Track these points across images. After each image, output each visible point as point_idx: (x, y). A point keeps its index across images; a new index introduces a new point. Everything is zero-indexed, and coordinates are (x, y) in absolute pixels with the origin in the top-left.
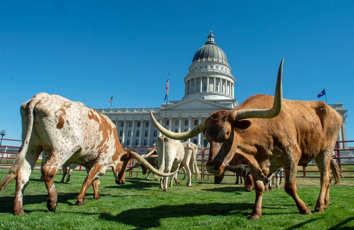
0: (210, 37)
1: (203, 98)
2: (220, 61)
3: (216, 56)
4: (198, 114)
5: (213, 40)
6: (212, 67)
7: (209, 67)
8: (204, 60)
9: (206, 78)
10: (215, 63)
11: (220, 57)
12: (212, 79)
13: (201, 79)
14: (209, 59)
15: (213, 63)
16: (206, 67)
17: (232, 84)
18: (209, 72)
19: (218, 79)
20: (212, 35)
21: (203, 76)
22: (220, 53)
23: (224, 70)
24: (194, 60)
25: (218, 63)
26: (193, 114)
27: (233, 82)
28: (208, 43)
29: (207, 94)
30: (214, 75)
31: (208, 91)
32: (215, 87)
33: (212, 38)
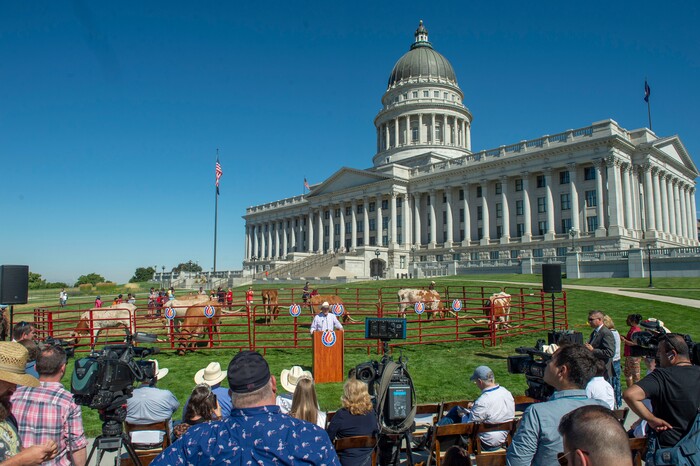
1: (388, 160)
2: (441, 81)
4: (350, 195)
6: (406, 96)
7: (402, 98)
9: (393, 122)
10: (413, 86)
12: (402, 120)
13: (387, 125)
15: (409, 87)
16: (397, 99)
18: (397, 109)
19: (414, 118)
20: (422, 29)
21: (390, 118)
26: (345, 195)
28: (414, 47)
29: (394, 151)
30: (406, 111)
31: (397, 144)
32: (409, 134)
33: (420, 36)
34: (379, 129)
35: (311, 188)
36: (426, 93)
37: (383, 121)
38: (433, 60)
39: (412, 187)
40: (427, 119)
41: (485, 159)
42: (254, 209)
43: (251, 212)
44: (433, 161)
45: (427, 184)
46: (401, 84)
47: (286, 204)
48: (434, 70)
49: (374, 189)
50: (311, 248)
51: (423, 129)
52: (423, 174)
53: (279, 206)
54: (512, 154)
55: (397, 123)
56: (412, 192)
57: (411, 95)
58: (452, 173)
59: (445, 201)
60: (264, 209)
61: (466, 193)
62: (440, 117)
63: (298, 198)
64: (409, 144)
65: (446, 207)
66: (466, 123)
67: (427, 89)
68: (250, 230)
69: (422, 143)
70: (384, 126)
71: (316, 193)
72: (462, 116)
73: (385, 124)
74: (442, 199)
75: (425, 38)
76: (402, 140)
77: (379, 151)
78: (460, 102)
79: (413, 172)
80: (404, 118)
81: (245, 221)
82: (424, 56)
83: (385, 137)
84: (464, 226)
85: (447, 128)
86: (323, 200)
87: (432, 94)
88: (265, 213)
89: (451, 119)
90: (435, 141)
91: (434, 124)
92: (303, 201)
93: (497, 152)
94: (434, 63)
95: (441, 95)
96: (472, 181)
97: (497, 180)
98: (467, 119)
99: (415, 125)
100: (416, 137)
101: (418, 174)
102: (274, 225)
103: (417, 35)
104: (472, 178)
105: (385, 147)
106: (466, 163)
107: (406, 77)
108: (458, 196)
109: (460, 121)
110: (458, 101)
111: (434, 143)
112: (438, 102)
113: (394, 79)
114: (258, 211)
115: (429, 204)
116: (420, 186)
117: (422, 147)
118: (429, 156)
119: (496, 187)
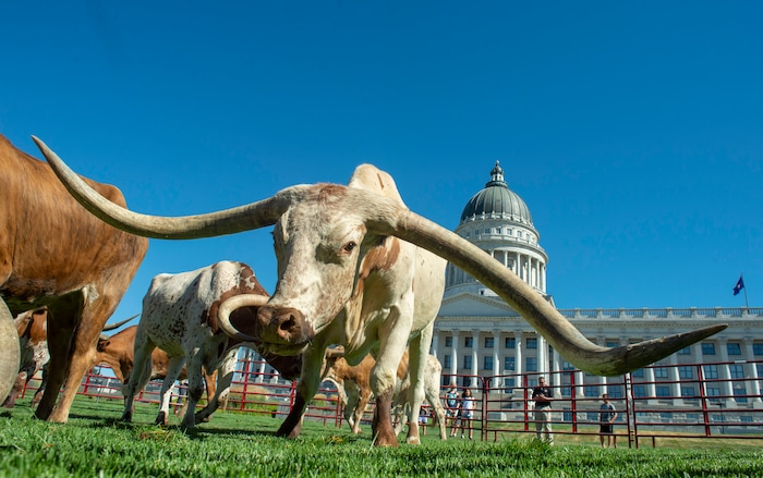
0: (495, 172)
1: (482, 293)
3: (508, 209)
4: (471, 324)
5: (500, 177)
6: (499, 231)
7: (494, 231)
8: (483, 217)
10: (507, 222)
11: (517, 210)
14: (493, 216)
15: (502, 222)
16: (488, 231)
17: (541, 264)
18: (494, 241)
19: (513, 255)
20: (500, 169)
22: (515, 204)
23: (524, 237)
24: (463, 218)
25: (511, 222)
26: (461, 324)
27: (543, 261)
28: (491, 184)
30: (503, 246)
33: (499, 175)
36: (510, 231)
40: (524, 258)
49: (513, 324)
67: (520, 229)
78: (535, 241)
80: (502, 253)
82: (507, 195)
87: (515, 233)
109: (534, 261)
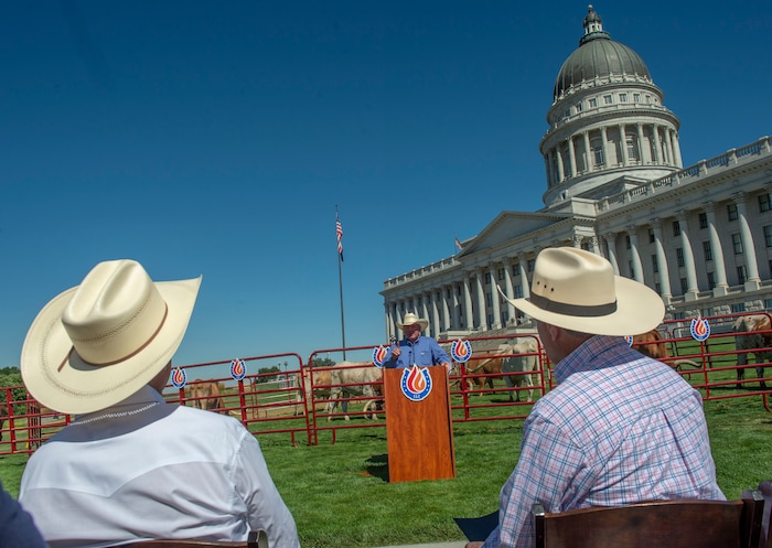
2: (628, 79)
4: (516, 247)
6: (580, 107)
7: (575, 110)
9: (565, 144)
10: (588, 92)
12: (578, 139)
13: (558, 149)
14: (571, 90)
15: (582, 94)
16: (568, 113)
18: (569, 125)
19: (595, 134)
20: (593, 15)
21: (561, 140)
28: (583, 42)
29: (571, 182)
30: (581, 127)
31: (575, 174)
32: (590, 157)
33: (591, 26)
34: (547, 157)
35: (463, 245)
36: (608, 98)
37: (551, 145)
38: (612, 54)
39: (602, 227)
40: (614, 132)
41: (706, 172)
42: (393, 281)
43: (390, 286)
44: (628, 187)
45: (623, 219)
46: (572, 92)
47: (433, 270)
48: (616, 66)
50: (470, 325)
51: (609, 148)
52: (616, 205)
53: (424, 274)
54: (749, 158)
55: (571, 144)
56: (602, 233)
57: (587, 105)
58: (658, 199)
59: (652, 239)
60: (406, 280)
61: (682, 224)
62: (631, 129)
63: (448, 261)
64: (591, 170)
65: (655, 249)
66: (671, 132)
67: (608, 93)
68: (391, 309)
69: (609, 166)
70: (554, 152)
71: (470, 250)
72: (663, 122)
73: (553, 150)
74: (647, 239)
75: (598, 27)
76: (580, 166)
77: (550, 185)
78: (658, 103)
79: (600, 206)
80: (580, 137)
81: (383, 298)
82: (600, 50)
83: (556, 167)
84: (686, 273)
85: (644, 143)
86: (480, 259)
87: (616, 99)
88: (408, 285)
89: (648, 129)
90: (629, 161)
91: (625, 138)
92: (455, 263)
93: (725, 160)
94: (614, 57)
95: (630, 98)
96: (691, 207)
97: (730, 200)
98: (671, 126)
99: (597, 145)
100: (600, 160)
101: (608, 207)
102: (420, 299)
103: (587, 24)
104: (690, 202)
105: (559, 179)
106: (679, 182)
107: (577, 81)
108: (671, 231)
109: (661, 130)
110: (655, 102)
111: (628, 163)
112: (626, 107)
113: (560, 88)
114: (398, 283)
115: (629, 247)
116: (612, 223)
117: (611, 172)
118: (622, 181)
119: (729, 211)
